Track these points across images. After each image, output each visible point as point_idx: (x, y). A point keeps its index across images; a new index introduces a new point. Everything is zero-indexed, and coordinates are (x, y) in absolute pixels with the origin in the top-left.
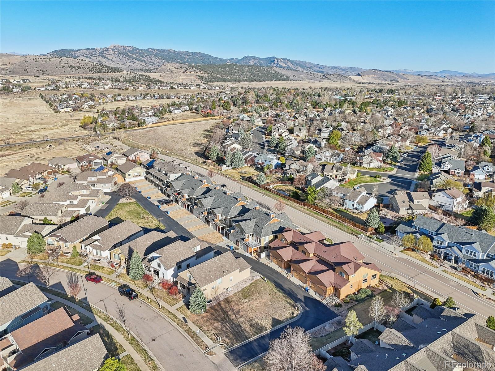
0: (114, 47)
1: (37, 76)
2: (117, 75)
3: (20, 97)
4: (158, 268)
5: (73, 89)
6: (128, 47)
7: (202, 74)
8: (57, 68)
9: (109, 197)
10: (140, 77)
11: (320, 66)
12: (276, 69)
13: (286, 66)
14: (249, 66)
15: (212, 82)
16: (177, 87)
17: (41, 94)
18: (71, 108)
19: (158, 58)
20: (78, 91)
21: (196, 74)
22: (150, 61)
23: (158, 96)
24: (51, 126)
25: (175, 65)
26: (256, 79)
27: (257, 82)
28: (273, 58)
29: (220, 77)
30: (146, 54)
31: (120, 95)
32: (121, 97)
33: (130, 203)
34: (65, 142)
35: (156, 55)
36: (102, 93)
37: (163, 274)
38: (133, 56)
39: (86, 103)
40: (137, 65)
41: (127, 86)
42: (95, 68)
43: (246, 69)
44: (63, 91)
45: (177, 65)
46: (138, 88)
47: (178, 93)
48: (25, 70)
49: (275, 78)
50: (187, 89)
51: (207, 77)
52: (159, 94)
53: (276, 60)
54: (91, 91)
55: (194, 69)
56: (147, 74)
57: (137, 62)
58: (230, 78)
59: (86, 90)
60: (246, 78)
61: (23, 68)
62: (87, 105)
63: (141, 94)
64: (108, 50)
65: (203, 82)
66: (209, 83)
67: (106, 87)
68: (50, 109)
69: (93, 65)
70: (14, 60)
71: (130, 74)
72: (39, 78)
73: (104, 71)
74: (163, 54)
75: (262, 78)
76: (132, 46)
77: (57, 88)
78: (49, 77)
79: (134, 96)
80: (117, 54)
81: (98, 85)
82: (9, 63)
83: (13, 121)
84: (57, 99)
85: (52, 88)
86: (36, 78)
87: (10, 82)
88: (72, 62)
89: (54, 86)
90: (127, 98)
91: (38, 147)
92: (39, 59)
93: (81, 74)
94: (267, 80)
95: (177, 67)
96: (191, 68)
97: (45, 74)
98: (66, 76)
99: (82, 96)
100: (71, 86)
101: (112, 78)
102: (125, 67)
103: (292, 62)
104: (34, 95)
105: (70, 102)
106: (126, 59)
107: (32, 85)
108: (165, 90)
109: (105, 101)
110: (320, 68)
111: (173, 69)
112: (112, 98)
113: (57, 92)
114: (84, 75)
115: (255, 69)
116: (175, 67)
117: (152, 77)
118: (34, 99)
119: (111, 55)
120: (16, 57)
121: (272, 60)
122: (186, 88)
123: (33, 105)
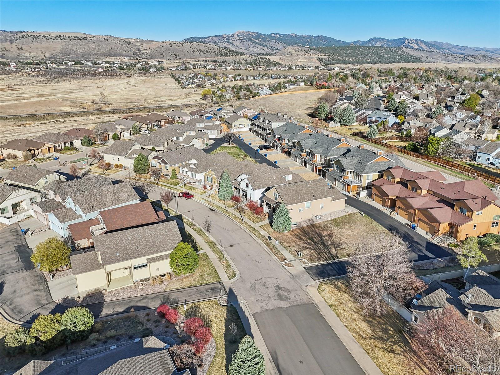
0: (240, 33)
1: (171, 60)
2: (240, 58)
3: (155, 76)
4: (246, 189)
5: (200, 70)
6: (252, 32)
7: (322, 56)
8: (188, 52)
9: (213, 142)
10: (261, 60)
11: (460, 47)
12: (406, 50)
13: (418, 47)
14: (375, 47)
15: (332, 64)
16: (295, 68)
17: (172, 73)
18: (195, 85)
19: (279, 43)
20: (204, 71)
21: (316, 56)
22: (271, 46)
23: (276, 76)
24: (176, 98)
25: (296, 48)
26: (382, 61)
27: (382, 64)
28: (405, 39)
29: (342, 59)
30: (268, 39)
31: (240, 75)
32: (241, 76)
33: (231, 147)
34: (185, 108)
35: (279, 40)
36: (224, 73)
37: (251, 194)
38: (256, 41)
39: (209, 81)
40: (260, 49)
41: (247, 67)
42: (220, 52)
43: (371, 50)
44: (191, 71)
45: (298, 48)
46: (257, 69)
47: (295, 74)
48: (161, 54)
49: (403, 59)
51: (327, 59)
52: (276, 75)
53: (407, 41)
54: (214, 72)
55: (315, 51)
56: (267, 57)
57: (259, 46)
58: (352, 60)
59: (210, 70)
60: (370, 60)
61: (159, 53)
62: (209, 82)
63: (260, 75)
64: (234, 36)
65: (322, 64)
66: (328, 65)
67: (228, 68)
68: (178, 86)
69: (218, 49)
70: (153, 46)
71: (252, 57)
72: (172, 62)
73: (228, 54)
74: (285, 39)
75: (388, 60)
76: (256, 32)
77: (186, 69)
78: (180, 60)
79: (253, 76)
80: (241, 40)
81: (222, 66)
82: (149, 48)
83: (146, 93)
84: (185, 78)
85: (182, 68)
86: (170, 61)
87: (148, 64)
88: (202, 46)
89: (183, 67)
90: (246, 78)
91: (163, 111)
92: (173, 44)
93: (208, 57)
94: (393, 62)
95: (297, 50)
96: (312, 51)
97: (178, 58)
98: (195, 59)
99: (206, 75)
100: (197, 67)
101: (235, 61)
102: (248, 52)
103: (426, 43)
104: (166, 74)
105: (195, 80)
106: (250, 44)
107: (166, 66)
108: (282, 70)
109: (225, 80)
110: (460, 49)
111: (293, 52)
112: (233, 77)
113: (186, 72)
114: (210, 59)
115: (381, 50)
116: (296, 50)
117: (272, 60)
118: (166, 77)
119: (236, 40)
120: (155, 43)
121: (402, 41)
122: (304, 68)
123: (165, 82)
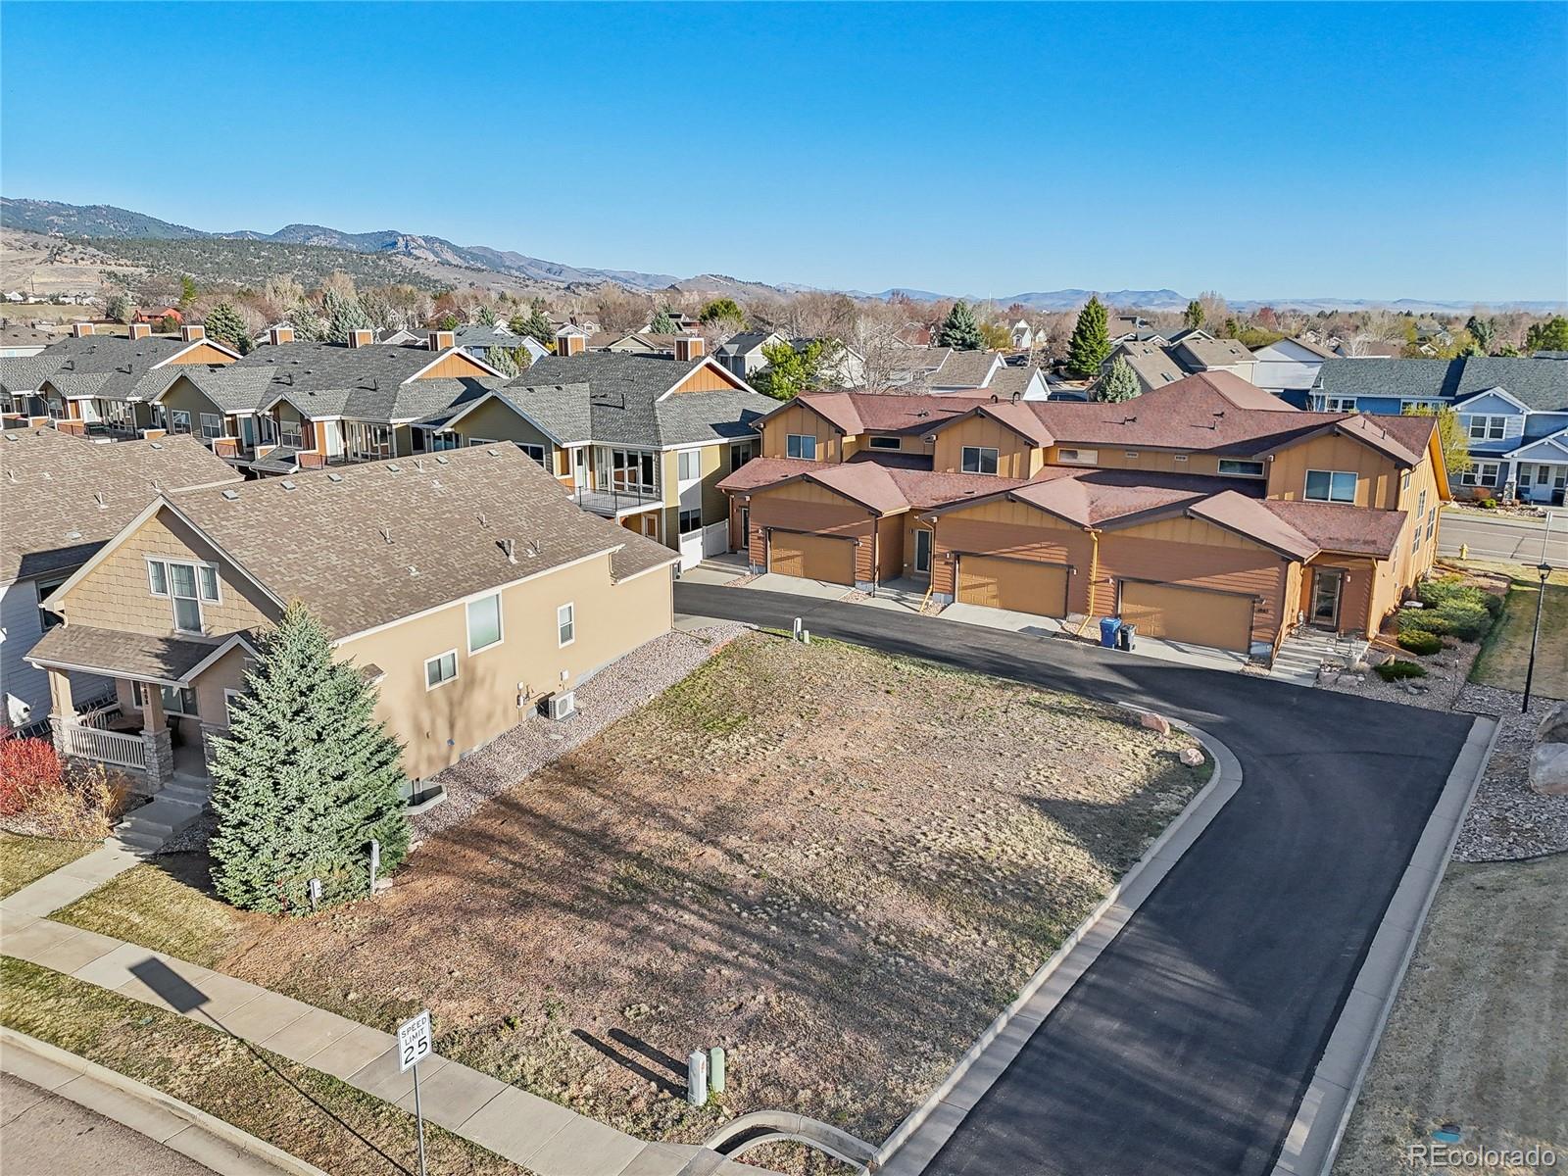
7: (125, 268)
14: (308, 249)
16: (20, 298)
21: (99, 267)
25: (8, 236)
28: (391, 233)
43: (299, 257)
50: (64, 303)
95: (17, 244)
96: (79, 248)
110: (550, 270)
116: (10, 245)
121: (387, 242)
